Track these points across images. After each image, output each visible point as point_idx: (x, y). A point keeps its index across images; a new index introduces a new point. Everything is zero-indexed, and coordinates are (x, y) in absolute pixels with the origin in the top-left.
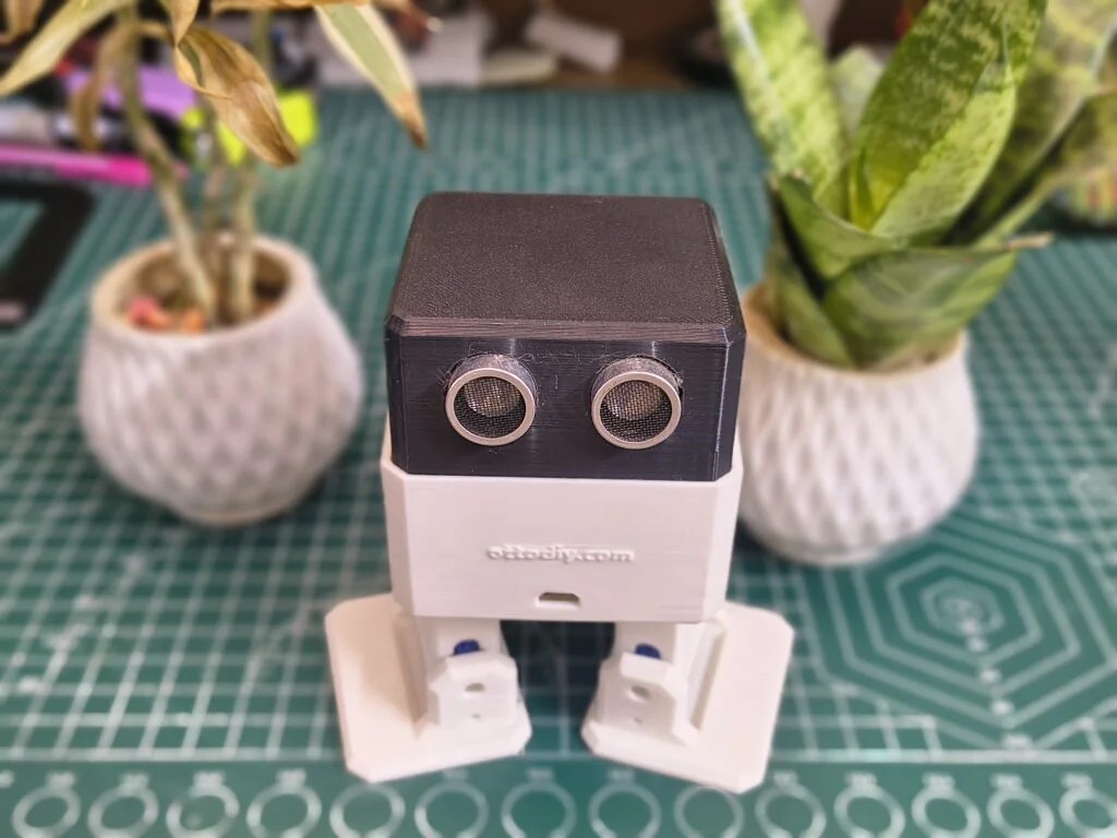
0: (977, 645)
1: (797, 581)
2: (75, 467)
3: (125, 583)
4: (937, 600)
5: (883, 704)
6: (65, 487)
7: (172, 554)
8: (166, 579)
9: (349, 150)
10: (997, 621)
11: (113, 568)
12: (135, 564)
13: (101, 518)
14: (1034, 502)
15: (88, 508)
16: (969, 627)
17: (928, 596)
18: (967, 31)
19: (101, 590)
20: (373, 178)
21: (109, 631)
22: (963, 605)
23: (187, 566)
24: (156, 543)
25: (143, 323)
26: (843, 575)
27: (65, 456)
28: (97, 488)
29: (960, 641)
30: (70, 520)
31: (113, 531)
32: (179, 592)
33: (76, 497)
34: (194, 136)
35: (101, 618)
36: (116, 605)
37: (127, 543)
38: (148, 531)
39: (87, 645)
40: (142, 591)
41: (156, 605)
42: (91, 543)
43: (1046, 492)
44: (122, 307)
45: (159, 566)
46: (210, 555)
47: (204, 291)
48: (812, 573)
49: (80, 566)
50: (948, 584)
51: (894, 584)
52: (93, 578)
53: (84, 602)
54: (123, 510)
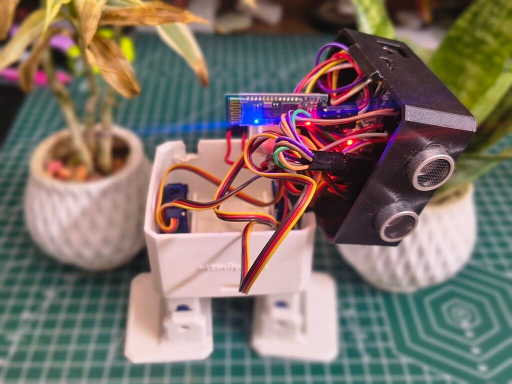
0: (470, 334)
1: (380, 300)
2: (19, 240)
3: (46, 305)
4: (449, 309)
5: (426, 367)
6: (14, 251)
7: (69, 288)
8: (67, 302)
9: (151, 66)
10: (478, 321)
11: (40, 296)
12: (51, 294)
13: (32, 269)
14: (493, 256)
15: (26, 262)
16: (465, 324)
17: (444, 307)
18: (480, 34)
19: (34, 309)
20: (163, 82)
21: (38, 332)
22: (461, 312)
23: (77, 295)
24: (61, 282)
25: (57, 175)
26: (402, 297)
27: (13, 234)
28: (31, 251)
29: (461, 332)
30: (16, 270)
31: (39, 276)
32: (73, 309)
33: (20, 257)
34: (75, 60)
35: (34, 324)
36: (42, 317)
37: (46, 282)
38: (56, 275)
39: (28, 339)
40: (54, 309)
41: (62, 317)
42: (28, 282)
43: (498, 250)
44: (46, 167)
45: (62, 295)
46: (88, 288)
47: (86, 156)
48: (387, 295)
49: (23, 295)
50: (454, 301)
51: (427, 300)
52: (29, 302)
53: (26, 315)
54: (44, 264)
